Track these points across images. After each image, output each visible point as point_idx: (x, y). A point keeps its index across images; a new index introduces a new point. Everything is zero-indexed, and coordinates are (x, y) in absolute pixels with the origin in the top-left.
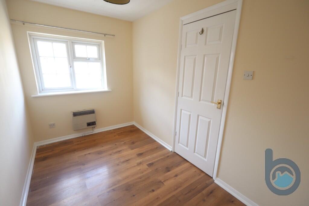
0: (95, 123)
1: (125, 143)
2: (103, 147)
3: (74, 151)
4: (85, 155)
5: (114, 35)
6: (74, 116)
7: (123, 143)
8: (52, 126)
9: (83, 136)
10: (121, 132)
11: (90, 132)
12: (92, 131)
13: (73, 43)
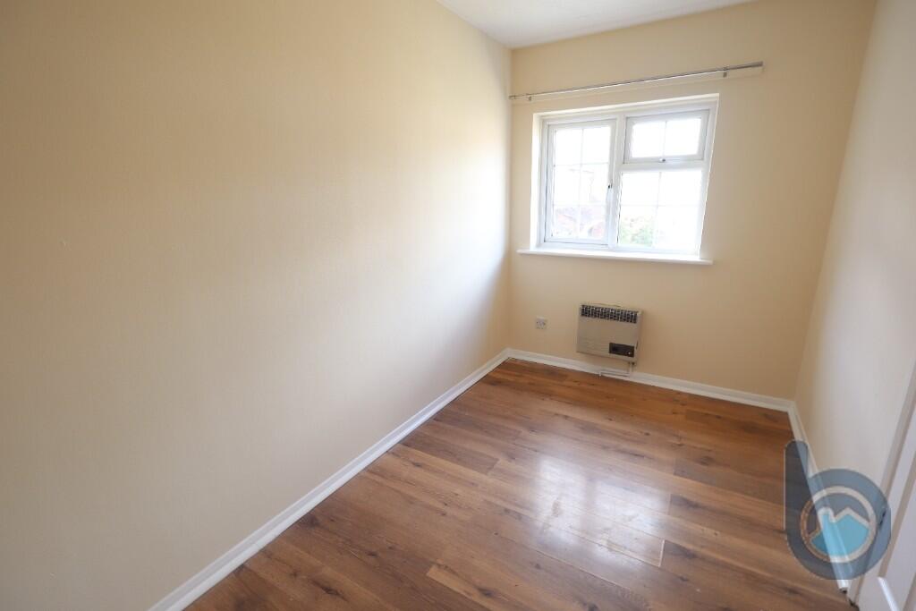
0: (633, 352)
1: (680, 445)
2: (611, 420)
3: (549, 395)
4: (557, 415)
5: (760, 65)
6: (583, 315)
7: (675, 441)
8: (542, 324)
9: (598, 375)
10: (706, 412)
11: (616, 369)
12: (624, 372)
13: (629, 120)
